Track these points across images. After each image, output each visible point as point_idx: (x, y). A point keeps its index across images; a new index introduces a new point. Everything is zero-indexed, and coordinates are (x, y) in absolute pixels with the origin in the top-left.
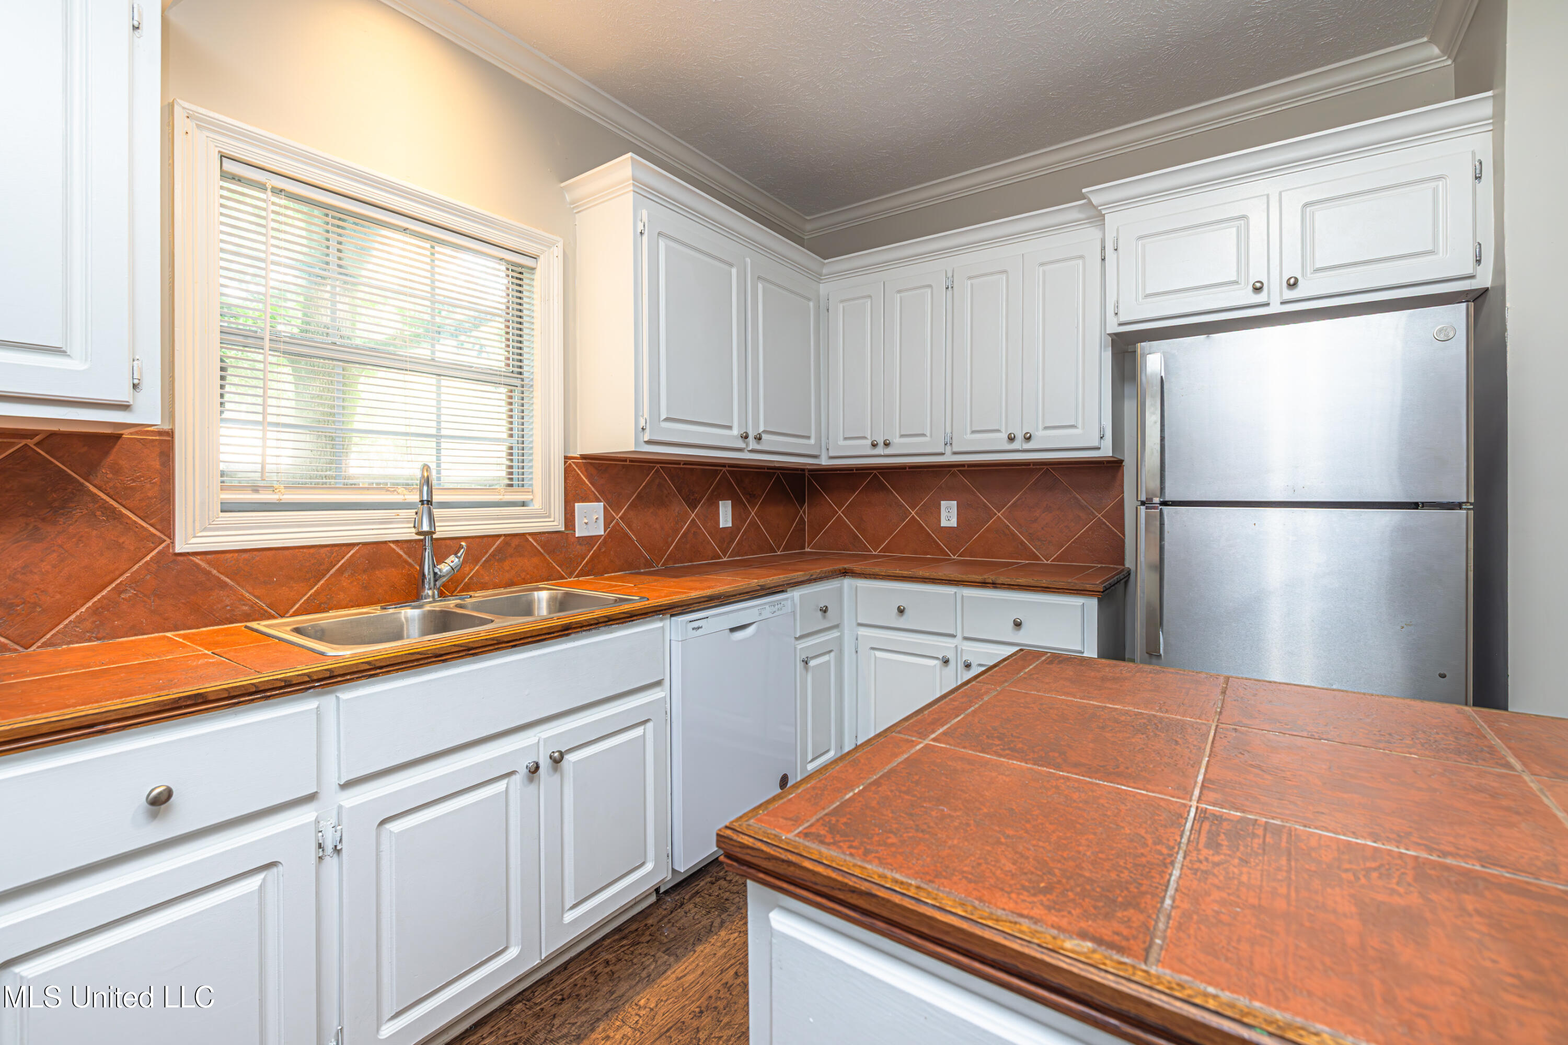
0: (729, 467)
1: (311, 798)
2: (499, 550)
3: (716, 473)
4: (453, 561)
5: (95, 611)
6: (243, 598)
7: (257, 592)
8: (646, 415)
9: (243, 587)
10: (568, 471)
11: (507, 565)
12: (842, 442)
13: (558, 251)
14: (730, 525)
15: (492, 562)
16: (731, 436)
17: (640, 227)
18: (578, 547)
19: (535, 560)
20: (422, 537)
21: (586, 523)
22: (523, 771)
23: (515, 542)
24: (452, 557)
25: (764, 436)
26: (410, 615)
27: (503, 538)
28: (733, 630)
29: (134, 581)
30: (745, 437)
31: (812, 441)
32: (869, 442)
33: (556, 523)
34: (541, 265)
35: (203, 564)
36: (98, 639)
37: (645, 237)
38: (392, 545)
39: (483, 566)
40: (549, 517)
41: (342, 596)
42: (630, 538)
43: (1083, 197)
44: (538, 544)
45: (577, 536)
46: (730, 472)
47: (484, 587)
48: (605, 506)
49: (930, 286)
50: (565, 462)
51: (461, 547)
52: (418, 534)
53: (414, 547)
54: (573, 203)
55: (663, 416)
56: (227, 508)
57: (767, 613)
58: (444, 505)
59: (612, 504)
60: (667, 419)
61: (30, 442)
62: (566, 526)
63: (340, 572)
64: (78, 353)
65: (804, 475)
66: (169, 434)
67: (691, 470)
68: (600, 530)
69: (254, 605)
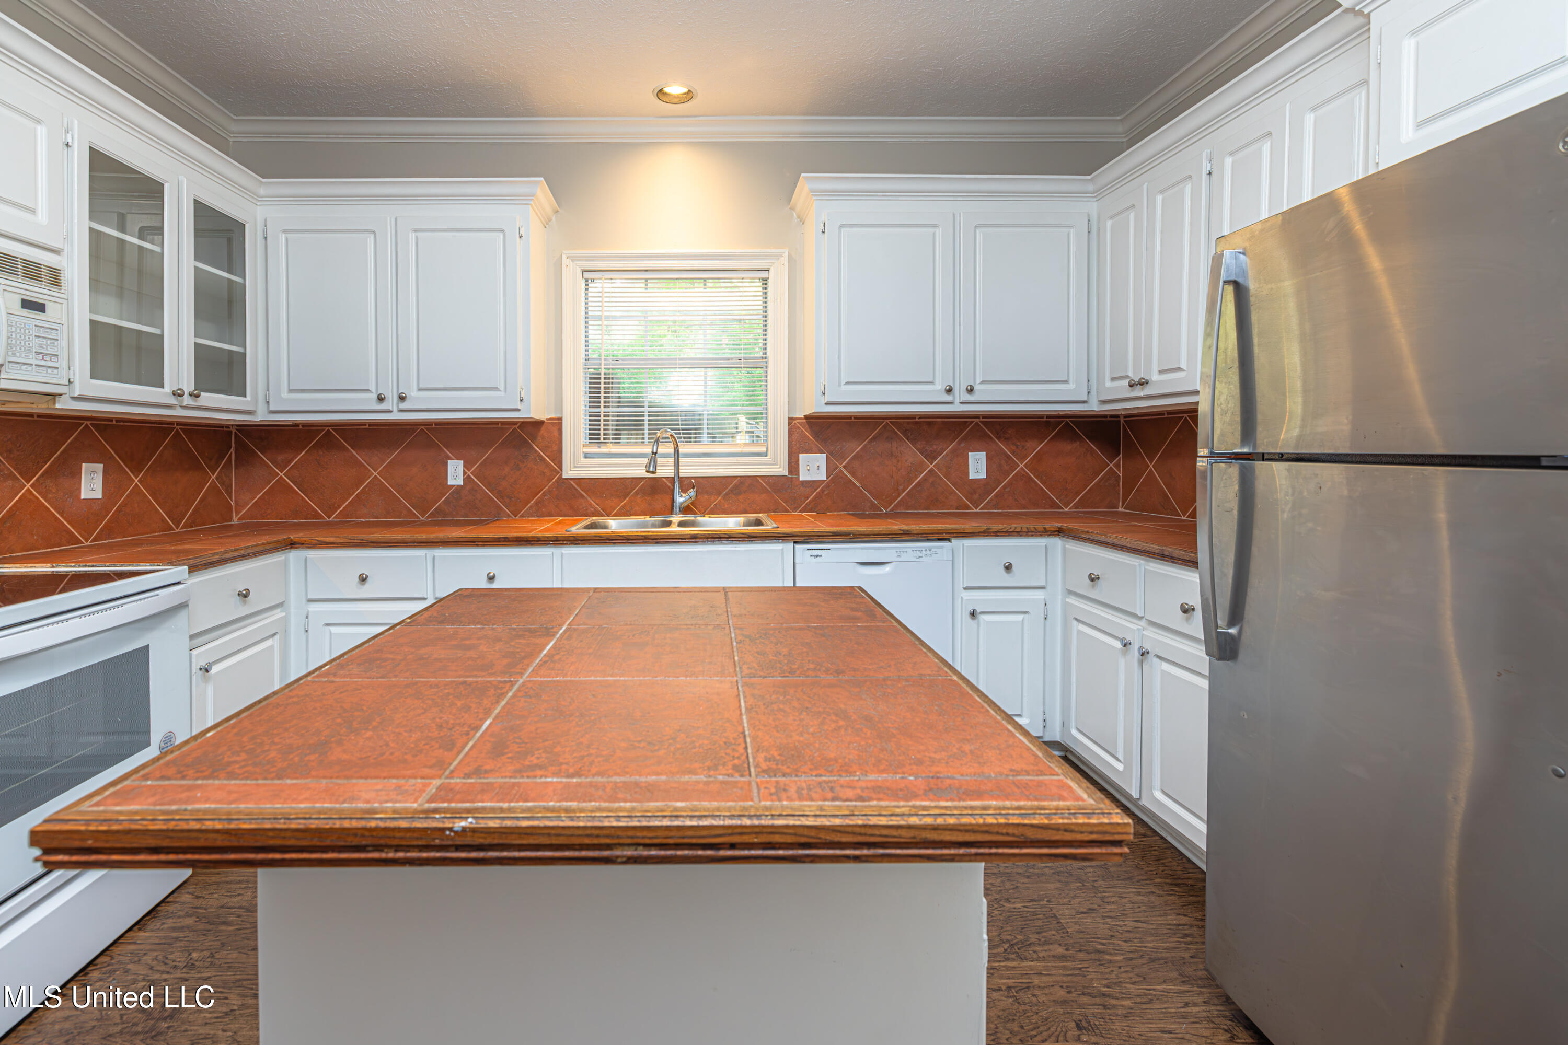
0: (983, 418)
2: (736, 487)
3: (965, 425)
4: (692, 492)
5: (537, 503)
6: (591, 504)
7: (597, 501)
8: (825, 382)
9: (591, 498)
10: (792, 428)
11: (742, 498)
14: (984, 476)
15: (730, 495)
16: (935, 392)
18: (801, 488)
19: (764, 496)
21: (808, 470)
23: (749, 482)
24: (692, 490)
25: (979, 387)
27: (739, 478)
29: (549, 491)
30: (949, 391)
31: (1071, 386)
33: (781, 470)
35: (574, 485)
36: (537, 517)
38: (664, 479)
39: (724, 498)
40: (776, 464)
41: (637, 508)
42: (854, 485)
44: (767, 485)
45: (800, 479)
46: (985, 423)
48: (827, 457)
50: (789, 424)
51: (701, 483)
53: (672, 480)
54: (798, 218)
55: (845, 380)
56: (587, 456)
57: (904, 557)
59: (835, 454)
60: (848, 383)
61: (516, 426)
62: (790, 472)
63: (637, 493)
64: (502, 388)
65: (1119, 421)
66: (561, 419)
67: (929, 424)
68: (822, 476)
69: (595, 509)
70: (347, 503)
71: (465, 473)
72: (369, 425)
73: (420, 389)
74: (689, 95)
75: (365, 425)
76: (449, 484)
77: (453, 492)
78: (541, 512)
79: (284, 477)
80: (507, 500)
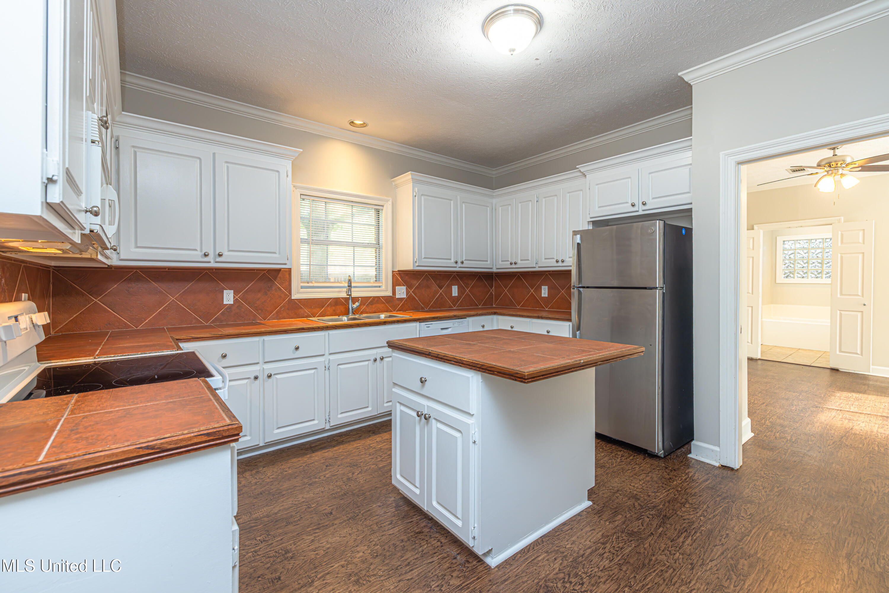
0: (455, 273)
1: (323, 355)
2: (371, 301)
3: (451, 275)
4: (357, 304)
5: (277, 312)
6: (305, 312)
7: (308, 310)
8: (417, 257)
9: (306, 309)
10: (393, 276)
11: (374, 306)
12: (500, 262)
13: (390, 203)
14: (457, 295)
16: (452, 262)
17: (415, 194)
18: (397, 301)
19: (383, 305)
20: (349, 296)
21: (400, 294)
22: (372, 360)
23: (376, 299)
24: (357, 303)
25: (464, 262)
26: (345, 318)
27: (372, 297)
28: (442, 329)
29: (284, 306)
30: (456, 262)
31: (489, 262)
32: (509, 263)
33: (390, 293)
34: (384, 208)
35: (297, 302)
36: (277, 319)
37: (417, 197)
38: (340, 299)
39: (366, 306)
40: (387, 291)
41: (328, 313)
42: (416, 299)
43: (578, 168)
44: (384, 300)
45: (397, 298)
46: (457, 275)
47: (367, 313)
48: (406, 288)
49: (531, 201)
50: (393, 273)
51: (359, 300)
52: (347, 295)
53: (347, 300)
54: (395, 185)
55: (423, 257)
56: (302, 287)
57: (456, 325)
58: (355, 287)
59: (409, 286)
60: (425, 258)
61: (265, 272)
62: (393, 294)
63: (328, 306)
64: (277, 252)
65: (493, 275)
66: (290, 269)
67: (440, 274)
68: (404, 296)
69: (308, 314)
70: (151, 317)
71: (234, 297)
72: (168, 269)
73: (229, 251)
74: (364, 125)
75: (166, 269)
76: (224, 303)
77: (227, 308)
78: (278, 316)
79: (98, 302)
80: (260, 311)
